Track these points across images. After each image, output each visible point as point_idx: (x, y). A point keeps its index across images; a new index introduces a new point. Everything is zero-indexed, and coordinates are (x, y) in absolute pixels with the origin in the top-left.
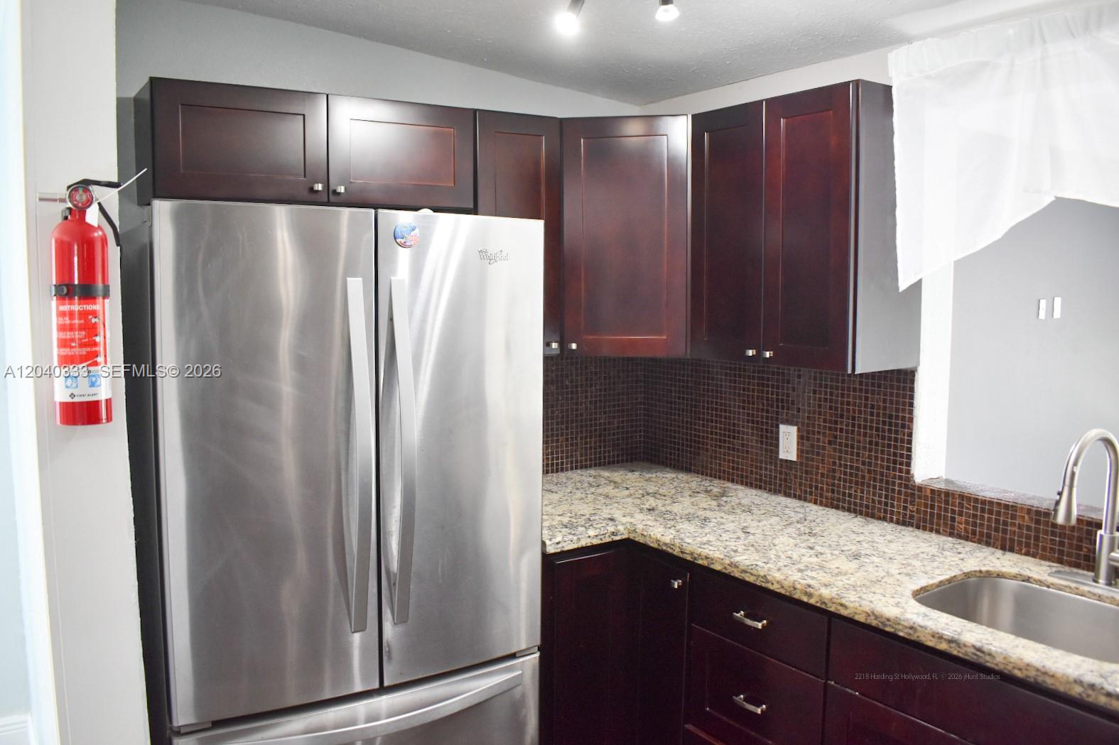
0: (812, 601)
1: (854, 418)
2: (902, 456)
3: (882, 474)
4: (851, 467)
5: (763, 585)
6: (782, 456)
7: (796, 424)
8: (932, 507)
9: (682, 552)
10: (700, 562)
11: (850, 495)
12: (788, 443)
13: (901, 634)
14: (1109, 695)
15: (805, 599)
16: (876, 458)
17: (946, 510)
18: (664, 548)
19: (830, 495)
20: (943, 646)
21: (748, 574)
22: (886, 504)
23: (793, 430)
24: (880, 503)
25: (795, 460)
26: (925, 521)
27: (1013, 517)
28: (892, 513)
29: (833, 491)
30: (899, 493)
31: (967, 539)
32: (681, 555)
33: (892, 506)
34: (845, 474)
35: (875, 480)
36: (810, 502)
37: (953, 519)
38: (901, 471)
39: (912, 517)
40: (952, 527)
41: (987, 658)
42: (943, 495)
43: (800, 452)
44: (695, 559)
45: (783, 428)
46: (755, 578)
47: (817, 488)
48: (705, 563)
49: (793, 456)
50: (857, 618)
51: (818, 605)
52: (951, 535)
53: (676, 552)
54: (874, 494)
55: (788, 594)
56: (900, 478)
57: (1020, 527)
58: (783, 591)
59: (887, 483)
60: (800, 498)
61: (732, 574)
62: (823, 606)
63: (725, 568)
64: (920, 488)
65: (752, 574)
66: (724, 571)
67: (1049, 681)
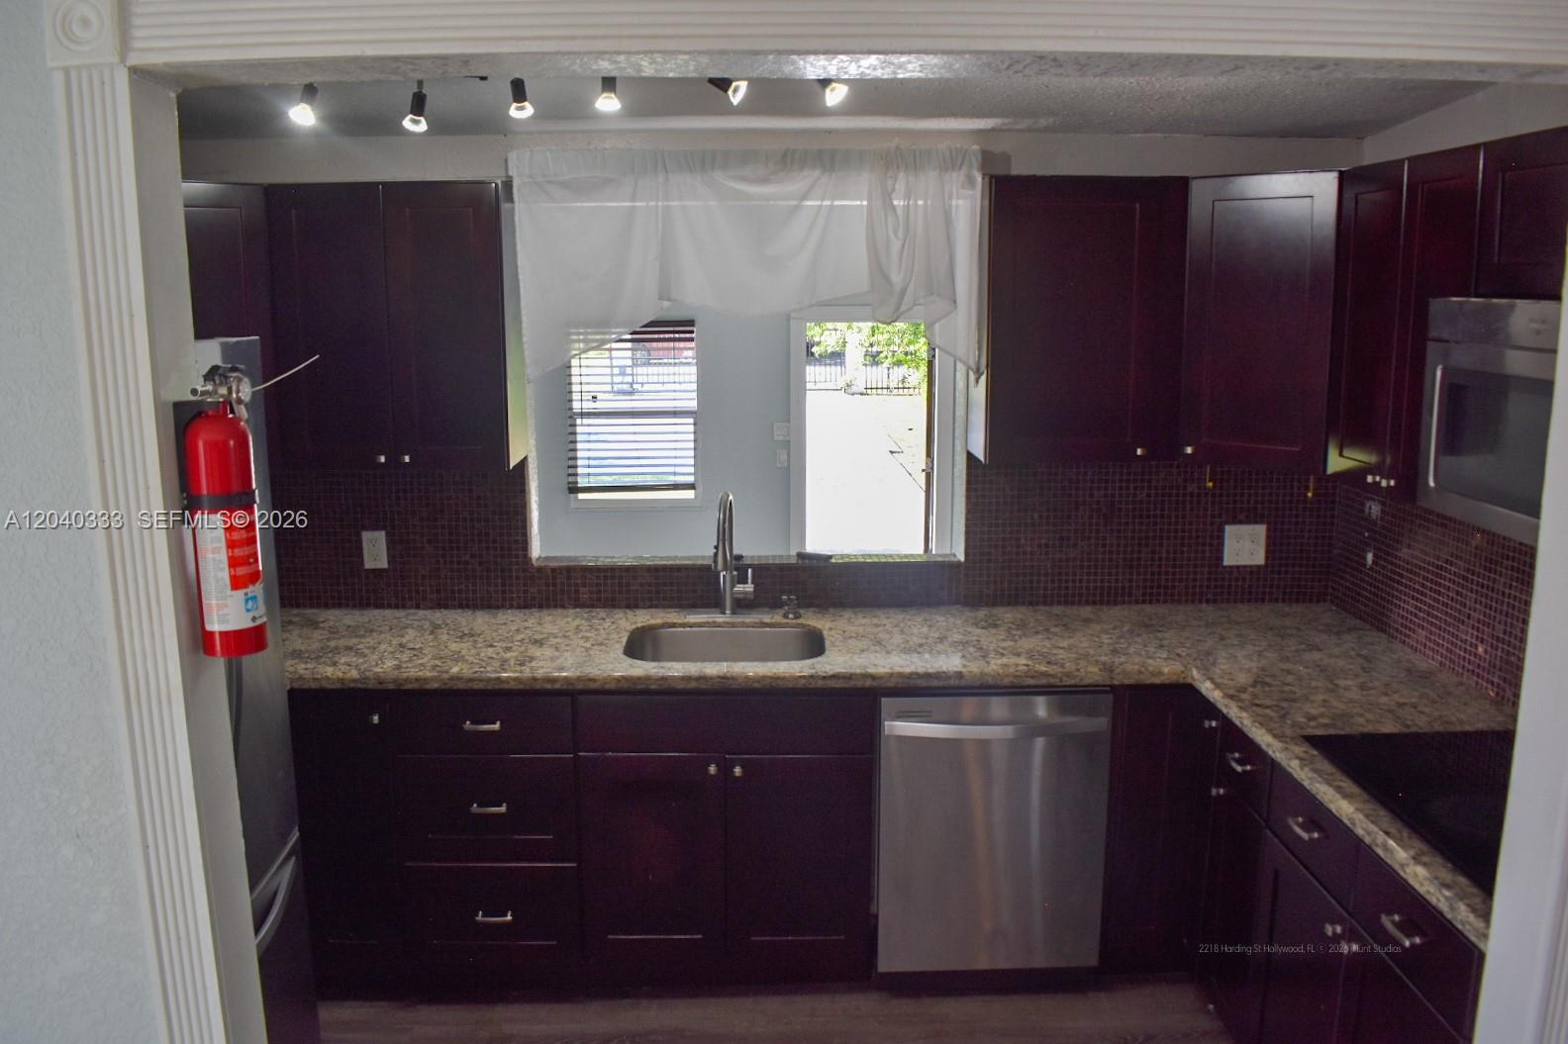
0: (557, 686)
1: (457, 513)
2: (516, 542)
3: (496, 563)
4: (459, 563)
5: (497, 687)
6: (369, 564)
7: (383, 528)
8: (554, 585)
9: (380, 683)
10: (409, 686)
11: (460, 591)
12: (375, 550)
13: (653, 687)
14: (824, 678)
15: (549, 686)
16: (488, 548)
17: (569, 585)
18: (352, 685)
19: (434, 596)
20: (693, 685)
21: (475, 682)
22: (504, 592)
23: (381, 535)
24: (496, 592)
25: (385, 565)
26: (548, 599)
27: (635, 578)
28: (512, 599)
29: (438, 591)
30: (518, 578)
31: (593, 606)
32: (379, 687)
33: (511, 592)
34: (452, 570)
35: (488, 570)
36: (411, 607)
37: (577, 592)
38: (517, 556)
39: (534, 599)
40: (577, 599)
41: (731, 682)
42: (564, 572)
43: (391, 558)
44: (401, 685)
45: (366, 536)
46: (485, 683)
47: (417, 592)
48: (416, 686)
49: (383, 563)
50: (607, 687)
51: (565, 687)
52: (576, 607)
53: (371, 685)
54: (489, 585)
55: (528, 688)
56: (517, 564)
57: (641, 585)
58: (521, 687)
59: (503, 571)
60: (397, 607)
61: (455, 688)
62: (570, 687)
63: (446, 684)
64: (540, 569)
65: (481, 680)
66: (443, 687)
67: (781, 683)
